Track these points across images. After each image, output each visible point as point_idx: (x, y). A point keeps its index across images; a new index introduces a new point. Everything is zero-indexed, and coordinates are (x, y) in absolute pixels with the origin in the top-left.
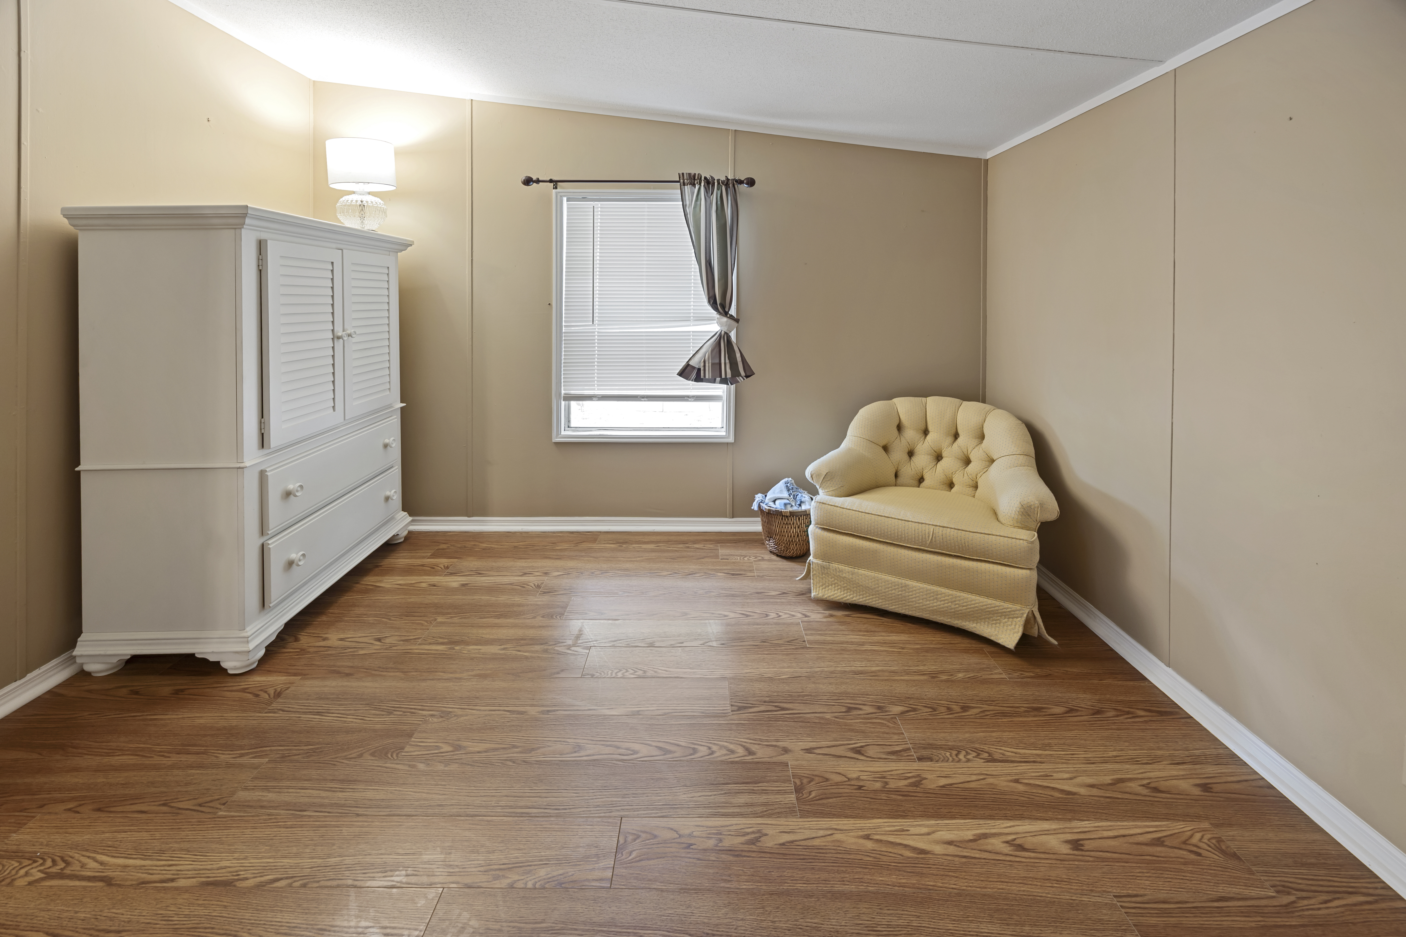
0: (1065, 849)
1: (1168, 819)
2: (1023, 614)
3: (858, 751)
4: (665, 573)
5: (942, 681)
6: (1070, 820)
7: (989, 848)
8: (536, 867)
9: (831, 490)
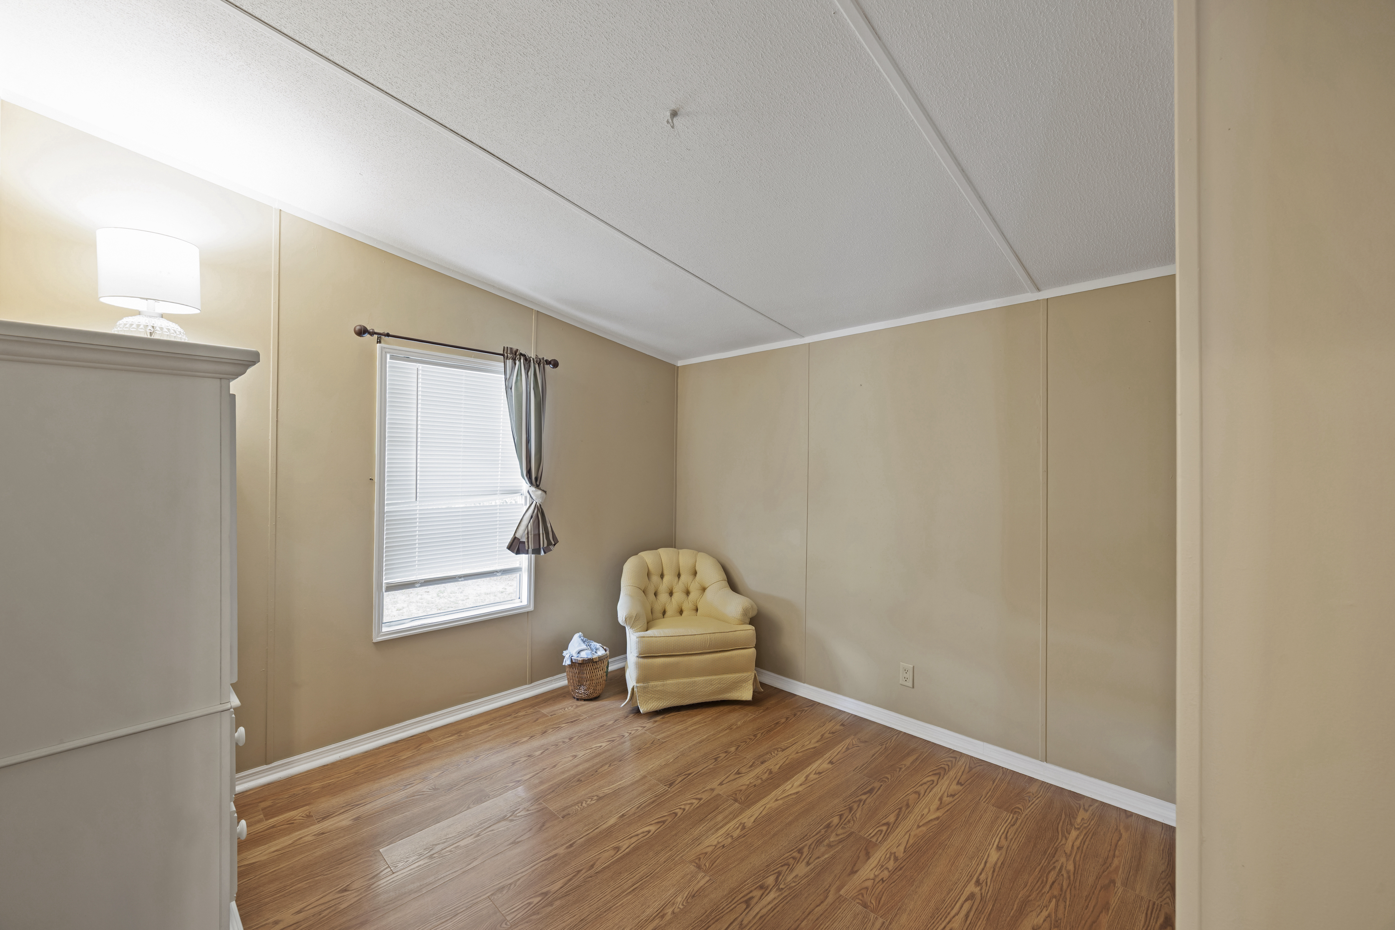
0: (830, 766)
1: (844, 740)
2: (752, 677)
3: (738, 773)
4: (525, 739)
5: (735, 729)
6: (823, 756)
7: (812, 779)
8: (674, 900)
9: (639, 627)
